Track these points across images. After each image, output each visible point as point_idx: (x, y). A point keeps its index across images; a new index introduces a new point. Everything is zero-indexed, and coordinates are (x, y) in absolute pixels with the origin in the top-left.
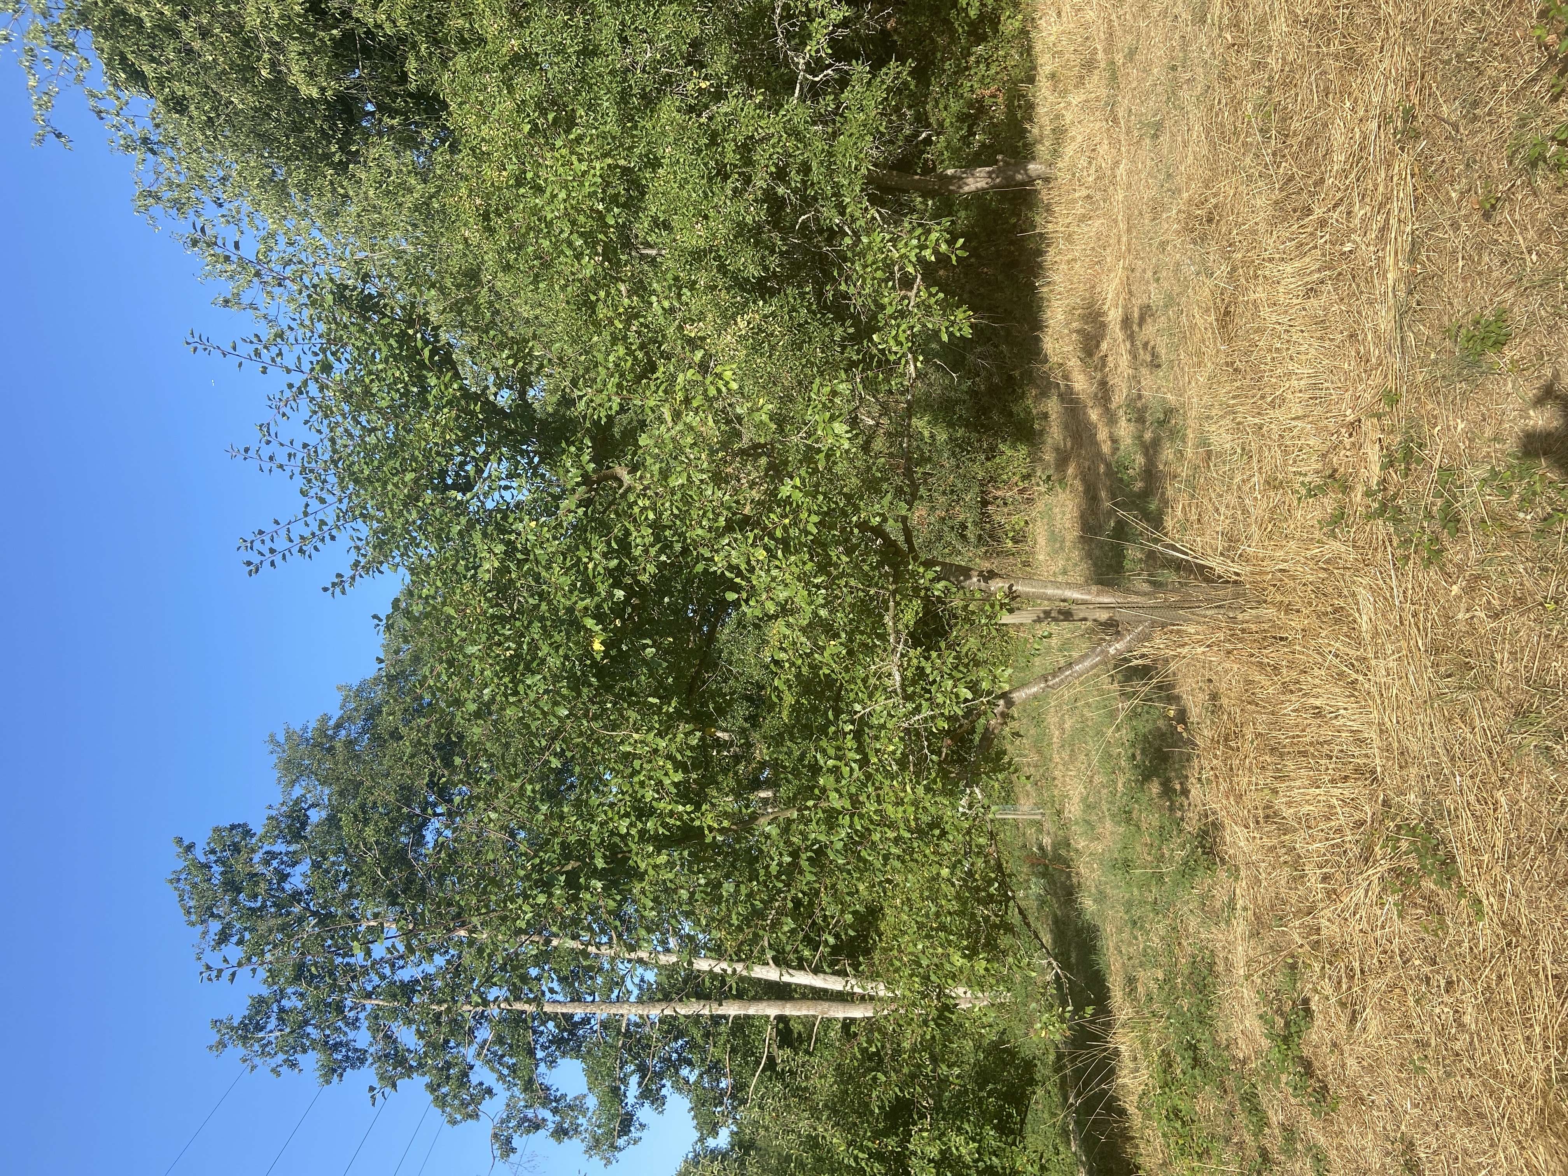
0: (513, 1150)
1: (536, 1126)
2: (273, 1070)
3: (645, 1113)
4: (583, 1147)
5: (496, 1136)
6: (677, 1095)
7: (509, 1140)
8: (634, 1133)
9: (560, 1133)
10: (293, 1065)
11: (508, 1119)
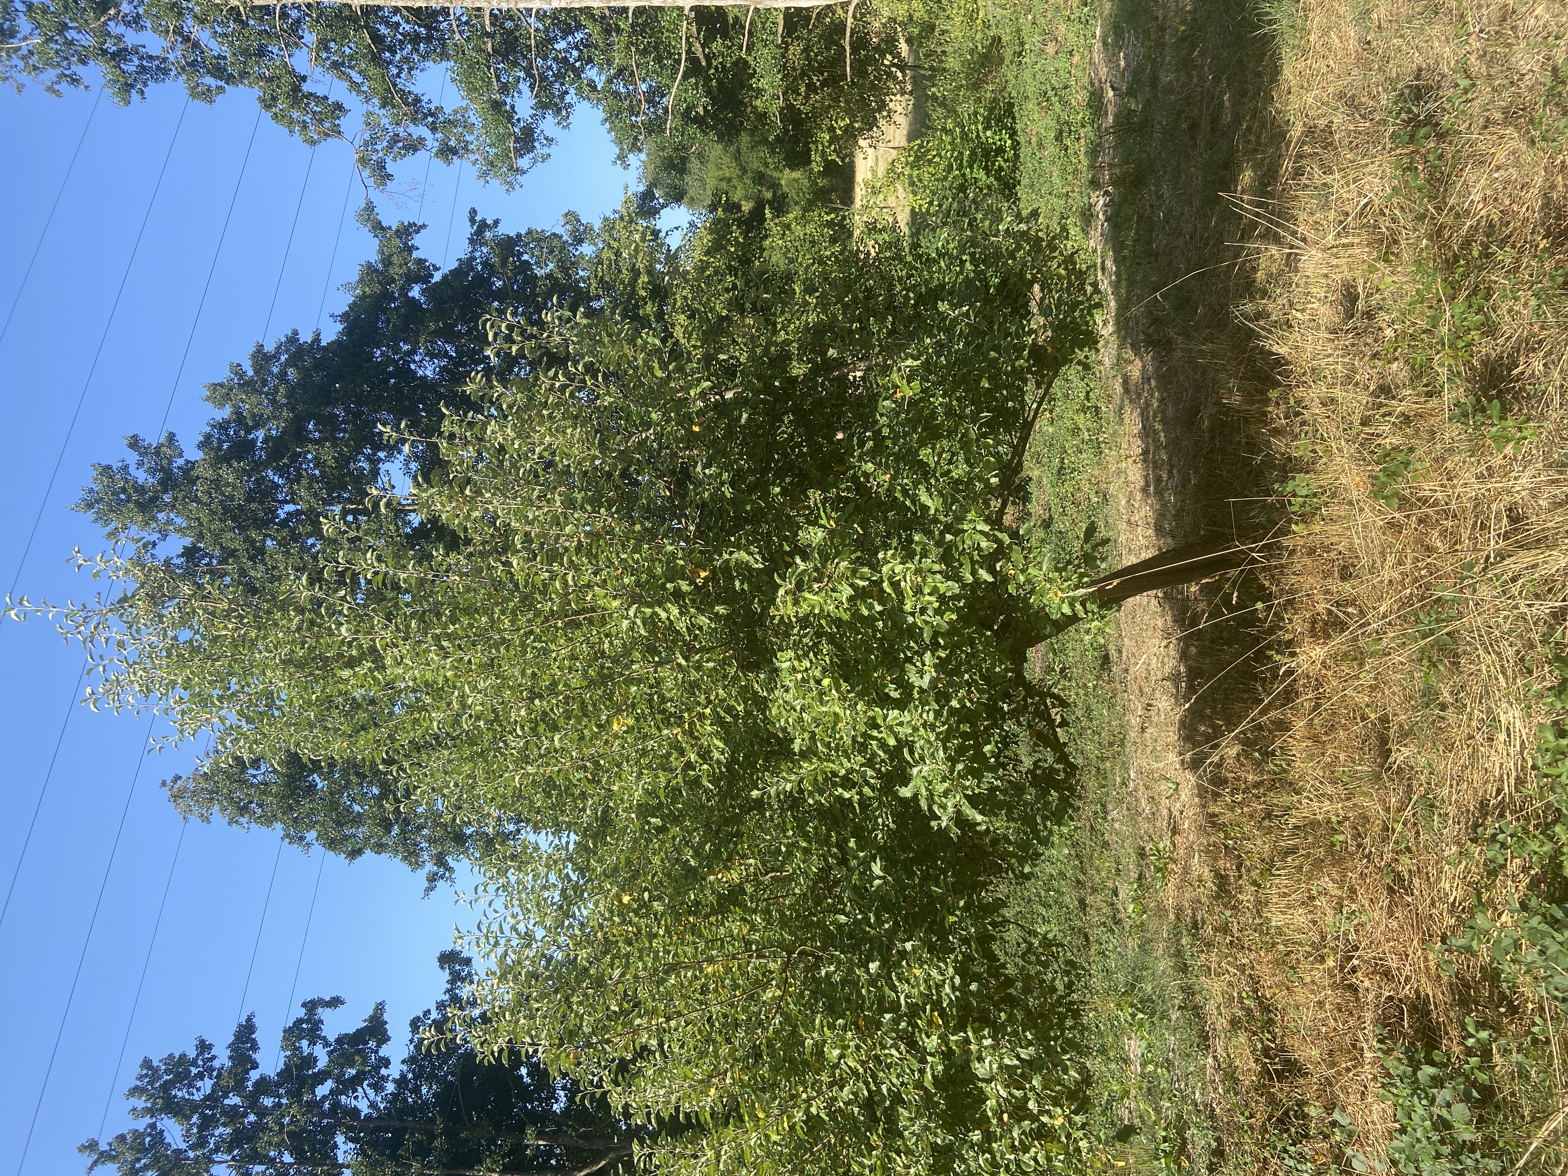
0: (389, 176)
1: (414, 146)
2: (50, 89)
3: (548, 125)
4: (474, 171)
5: (363, 161)
6: (586, 104)
7: (381, 166)
8: (539, 149)
9: (447, 152)
10: (75, 81)
11: (373, 141)
